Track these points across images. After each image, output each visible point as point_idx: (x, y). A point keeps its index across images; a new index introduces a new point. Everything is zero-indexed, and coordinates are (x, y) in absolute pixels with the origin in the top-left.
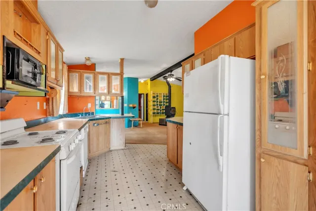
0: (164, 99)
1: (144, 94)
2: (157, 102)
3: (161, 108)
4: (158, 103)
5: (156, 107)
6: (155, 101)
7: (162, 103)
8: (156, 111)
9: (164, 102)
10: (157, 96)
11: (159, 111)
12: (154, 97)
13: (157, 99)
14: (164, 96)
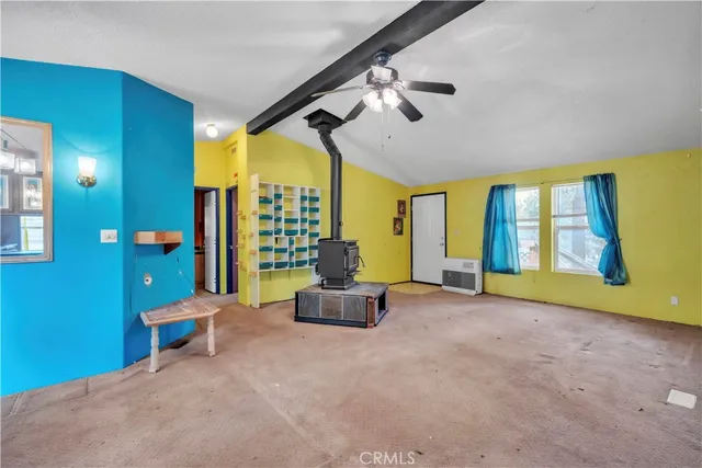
0: (303, 210)
1: (217, 190)
2: (278, 220)
3: (291, 242)
4: (283, 225)
5: (271, 241)
6: (268, 217)
7: (297, 227)
8: (272, 257)
9: (304, 220)
10: (278, 196)
11: (285, 258)
12: (264, 201)
13: (278, 208)
14: (303, 198)
